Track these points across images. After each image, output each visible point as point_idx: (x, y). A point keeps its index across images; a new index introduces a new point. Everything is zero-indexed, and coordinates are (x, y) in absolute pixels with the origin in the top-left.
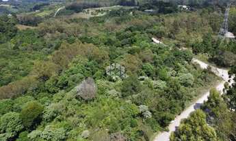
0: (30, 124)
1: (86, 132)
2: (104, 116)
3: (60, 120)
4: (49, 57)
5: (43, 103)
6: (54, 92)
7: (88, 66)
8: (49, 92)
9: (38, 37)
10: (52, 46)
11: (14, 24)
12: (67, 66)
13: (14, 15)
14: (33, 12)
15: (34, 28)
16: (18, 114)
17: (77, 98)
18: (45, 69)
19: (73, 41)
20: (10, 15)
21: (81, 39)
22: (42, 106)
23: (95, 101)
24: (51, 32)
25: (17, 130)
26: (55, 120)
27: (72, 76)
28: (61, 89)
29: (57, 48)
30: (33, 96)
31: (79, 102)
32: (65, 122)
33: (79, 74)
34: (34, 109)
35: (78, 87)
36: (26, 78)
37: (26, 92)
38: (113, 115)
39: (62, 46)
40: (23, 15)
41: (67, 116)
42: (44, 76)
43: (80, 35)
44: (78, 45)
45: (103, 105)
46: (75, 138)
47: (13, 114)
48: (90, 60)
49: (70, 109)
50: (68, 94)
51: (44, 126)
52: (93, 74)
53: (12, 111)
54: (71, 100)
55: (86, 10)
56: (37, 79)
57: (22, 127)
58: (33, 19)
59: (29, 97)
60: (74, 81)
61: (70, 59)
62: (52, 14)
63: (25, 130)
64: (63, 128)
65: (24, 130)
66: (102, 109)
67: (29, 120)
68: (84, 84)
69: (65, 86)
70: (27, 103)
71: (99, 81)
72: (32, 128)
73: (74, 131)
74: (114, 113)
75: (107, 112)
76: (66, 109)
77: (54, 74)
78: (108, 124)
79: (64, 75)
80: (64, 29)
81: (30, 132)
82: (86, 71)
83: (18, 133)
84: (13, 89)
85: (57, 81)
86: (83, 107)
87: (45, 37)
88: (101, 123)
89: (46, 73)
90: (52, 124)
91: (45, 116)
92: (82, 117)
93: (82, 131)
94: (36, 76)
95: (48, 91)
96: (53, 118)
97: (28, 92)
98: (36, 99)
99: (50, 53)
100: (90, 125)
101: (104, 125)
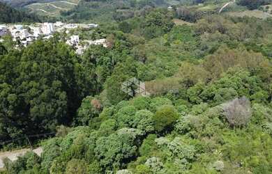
0: (160, 129)
1: (220, 164)
2: (250, 153)
3: (192, 137)
4: (200, 61)
5: (180, 111)
6: (195, 103)
7: (247, 82)
8: (189, 101)
9: (194, 36)
10: (207, 48)
11: (172, 18)
12: (218, 76)
13: (174, 7)
14: (196, 6)
15: (193, 24)
16: (152, 114)
17: (220, 118)
18: (191, 74)
19: (235, 46)
20: (170, 7)
21: (246, 45)
22: (178, 113)
23: (244, 129)
24: (210, 32)
25: (147, 130)
26: (187, 134)
27: (221, 90)
28: (204, 101)
29: (212, 52)
30: (172, 99)
31: (222, 124)
32: (198, 141)
33: (231, 89)
34: (168, 114)
35: (225, 105)
36: (169, 78)
37: (165, 94)
38: (264, 157)
39: (220, 49)
40: (183, 8)
41: (203, 135)
42: (189, 81)
43: (247, 40)
44: (240, 51)
45: (254, 138)
46: (205, 164)
47: (148, 112)
48: (252, 74)
49: (208, 128)
50: (211, 110)
51: (174, 136)
52: (251, 93)
53: (148, 109)
54: (212, 118)
55: (265, 7)
56: (181, 83)
57: (152, 129)
58: (193, 13)
59: (167, 100)
60: (222, 96)
61: (225, 67)
62: (217, 9)
63: (155, 133)
64: (193, 147)
65: (153, 132)
66: (250, 143)
67: (161, 124)
68: (235, 103)
69: (210, 99)
70: (164, 105)
71: (256, 106)
72: (162, 134)
73: (205, 156)
74: (267, 155)
75: (256, 149)
76: (204, 127)
77: (200, 82)
78: (253, 165)
79: (212, 86)
80: (227, 30)
81: (158, 137)
82: (242, 88)
83: (147, 133)
84: (154, 87)
85: (202, 91)
86: (225, 131)
87: (201, 37)
88: (244, 161)
89: (191, 78)
90: (183, 138)
91: (178, 126)
92: (220, 142)
93: (215, 160)
94: (181, 79)
95: (189, 99)
96: (186, 131)
97: (168, 95)
98: (174, 104)
99: (202, 56)
100: (227, 156)
101: (247, 164)
